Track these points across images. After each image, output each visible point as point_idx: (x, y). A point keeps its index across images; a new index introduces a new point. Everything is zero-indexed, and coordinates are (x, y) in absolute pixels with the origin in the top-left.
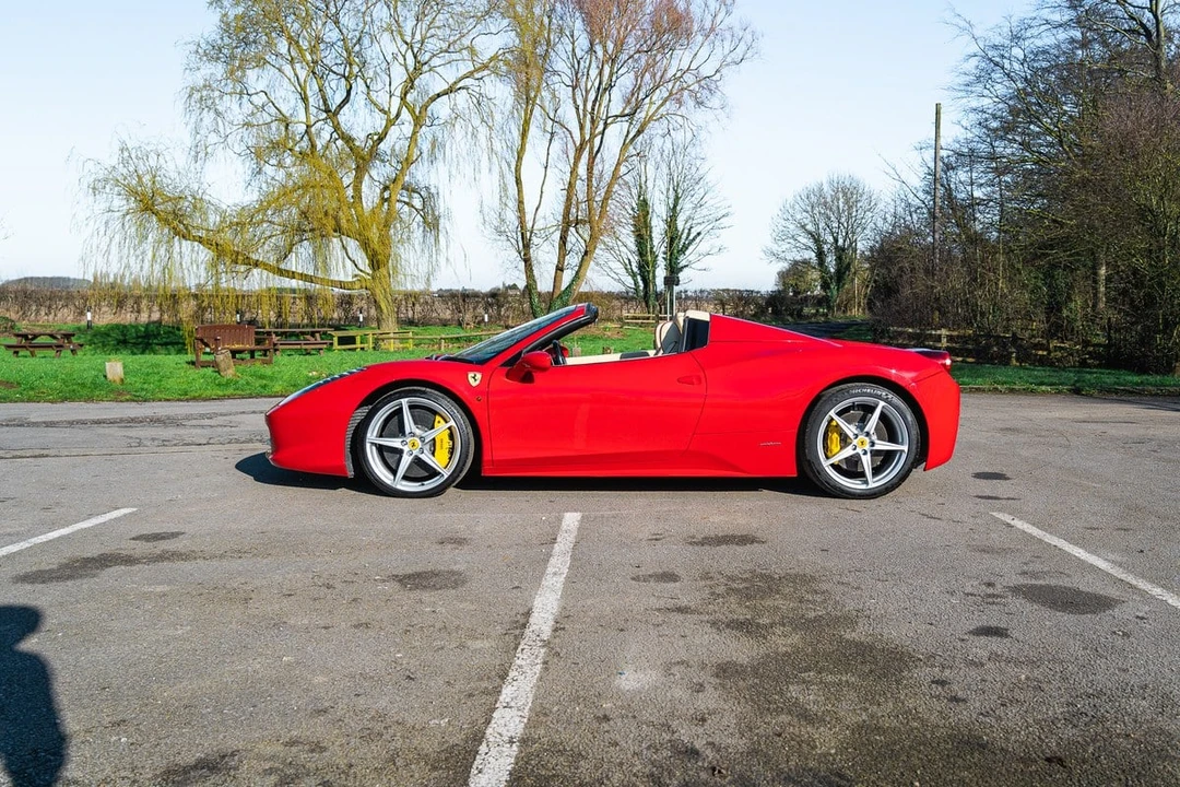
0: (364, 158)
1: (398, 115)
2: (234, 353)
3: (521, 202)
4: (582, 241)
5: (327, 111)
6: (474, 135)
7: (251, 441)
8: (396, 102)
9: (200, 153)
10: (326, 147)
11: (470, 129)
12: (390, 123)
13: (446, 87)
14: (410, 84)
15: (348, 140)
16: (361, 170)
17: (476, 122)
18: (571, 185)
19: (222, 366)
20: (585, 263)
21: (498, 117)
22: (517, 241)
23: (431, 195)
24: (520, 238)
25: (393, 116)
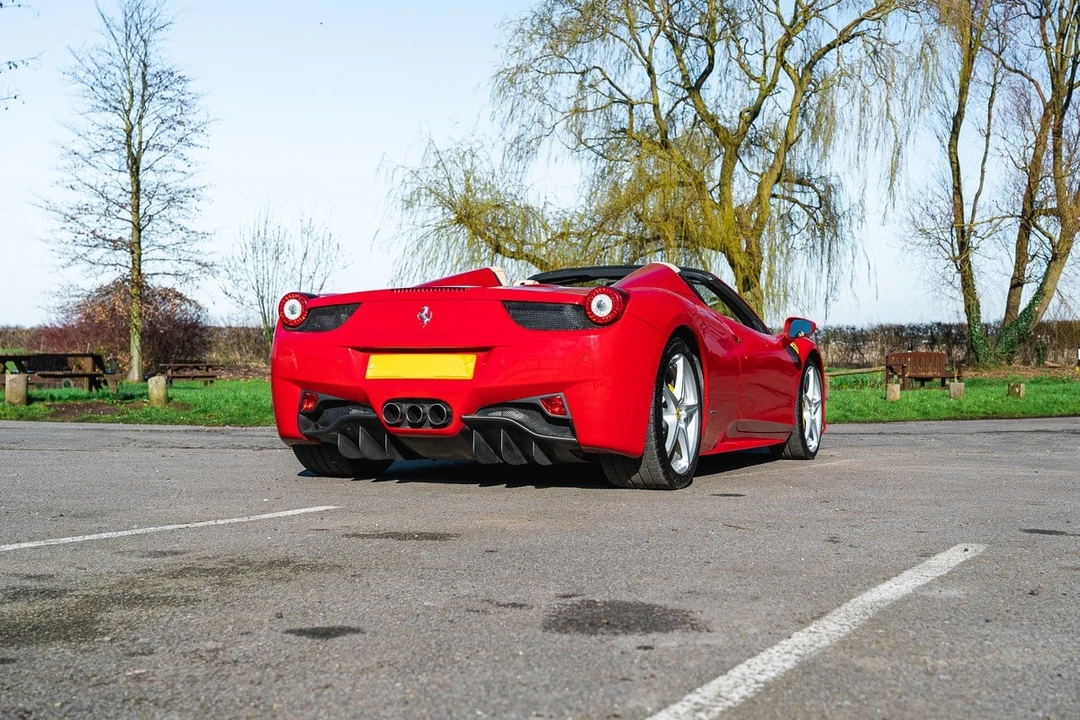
0: (733, 143)
1: (773, 85)
3: (957, 190)
4: (1047, 241)
5: (688, 88)
6: (865, 100)
8: (772, 63)
9: (522, 149)
10: (690, 135)
11: (860, 88)
12: (764, 93)
14: (786, 43)
15: (713, 121)
16: (733, 157)
17: (869, 80)
20: (1053, 273)
21: (901, 70)
22: (952, 245)
23: (829, 188)
24: (955, 240)
25: (768, 82)
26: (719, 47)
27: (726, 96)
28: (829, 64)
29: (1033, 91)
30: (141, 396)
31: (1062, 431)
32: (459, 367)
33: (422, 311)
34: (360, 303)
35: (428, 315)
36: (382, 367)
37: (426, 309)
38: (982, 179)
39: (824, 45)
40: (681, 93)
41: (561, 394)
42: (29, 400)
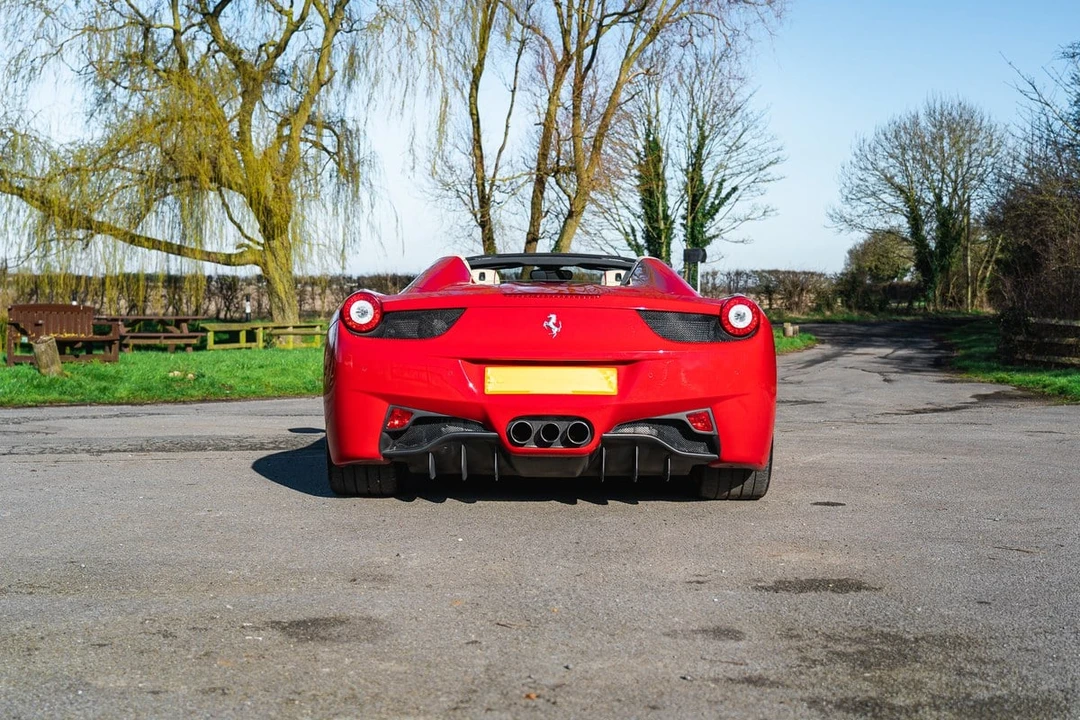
0: (254, 79)
1: (302, 19)
2: (62, 345)
3: (477, 142)
4: (565, 197)
5: (203, 11)
6: (409, 43)
7: (74, 451)
10: (201, 64)
11: (405, 33)
12: (294, 28)
15: (232, 52)
16: (251, 94)
17: (416, 25)
18: (549, 117)
19: (44, 359)
20: (569, 228)
21: (445, 18)
22: (472, 198)
24: (475, 193)
25: (296, 17)
29: (546, 48)
32: (600, 381)
33: (549, 320)
34: (465, 309)
35: (556, 325)
36: (502, 381)
37: (553, 318)
38: (506, 134)
40: (197, 18)
41: (709, 410)
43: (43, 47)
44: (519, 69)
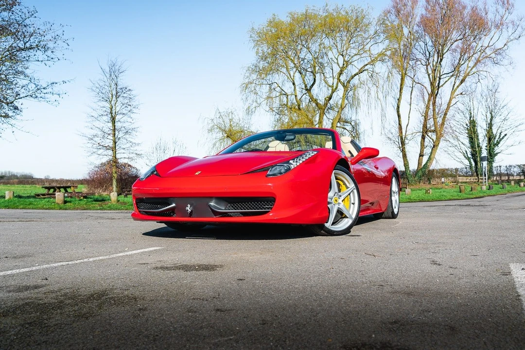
0: (323, 108)
1: (337, 88)
3: (400, 124)
4: (431, 140)
5: (307, 90)
8: (336, 81)
9: (249, 112)
10: (308, 106)
11: (367, 88)
12: (333, 91)
13: (357, 71)
14: (341, 73)
15: (316, 101)
16: (322, 114)
17: (370, 85)
18: (427, 113)
20: (434, 152)
21: (381, 82)
22: (399, 143)
23: (356, 124)
24: (400, 141)
25: (335, 87)
26: (318, 76)
27: (320, 92)
28: (355, 81)
29: (425, 90)
30: (108, 200)
31: (455, 205)
38: (409, 120)
39: (353, 74)
40: (304, 91)
42: (65, 202)
43: (255, 104)
44: (412, 97)
